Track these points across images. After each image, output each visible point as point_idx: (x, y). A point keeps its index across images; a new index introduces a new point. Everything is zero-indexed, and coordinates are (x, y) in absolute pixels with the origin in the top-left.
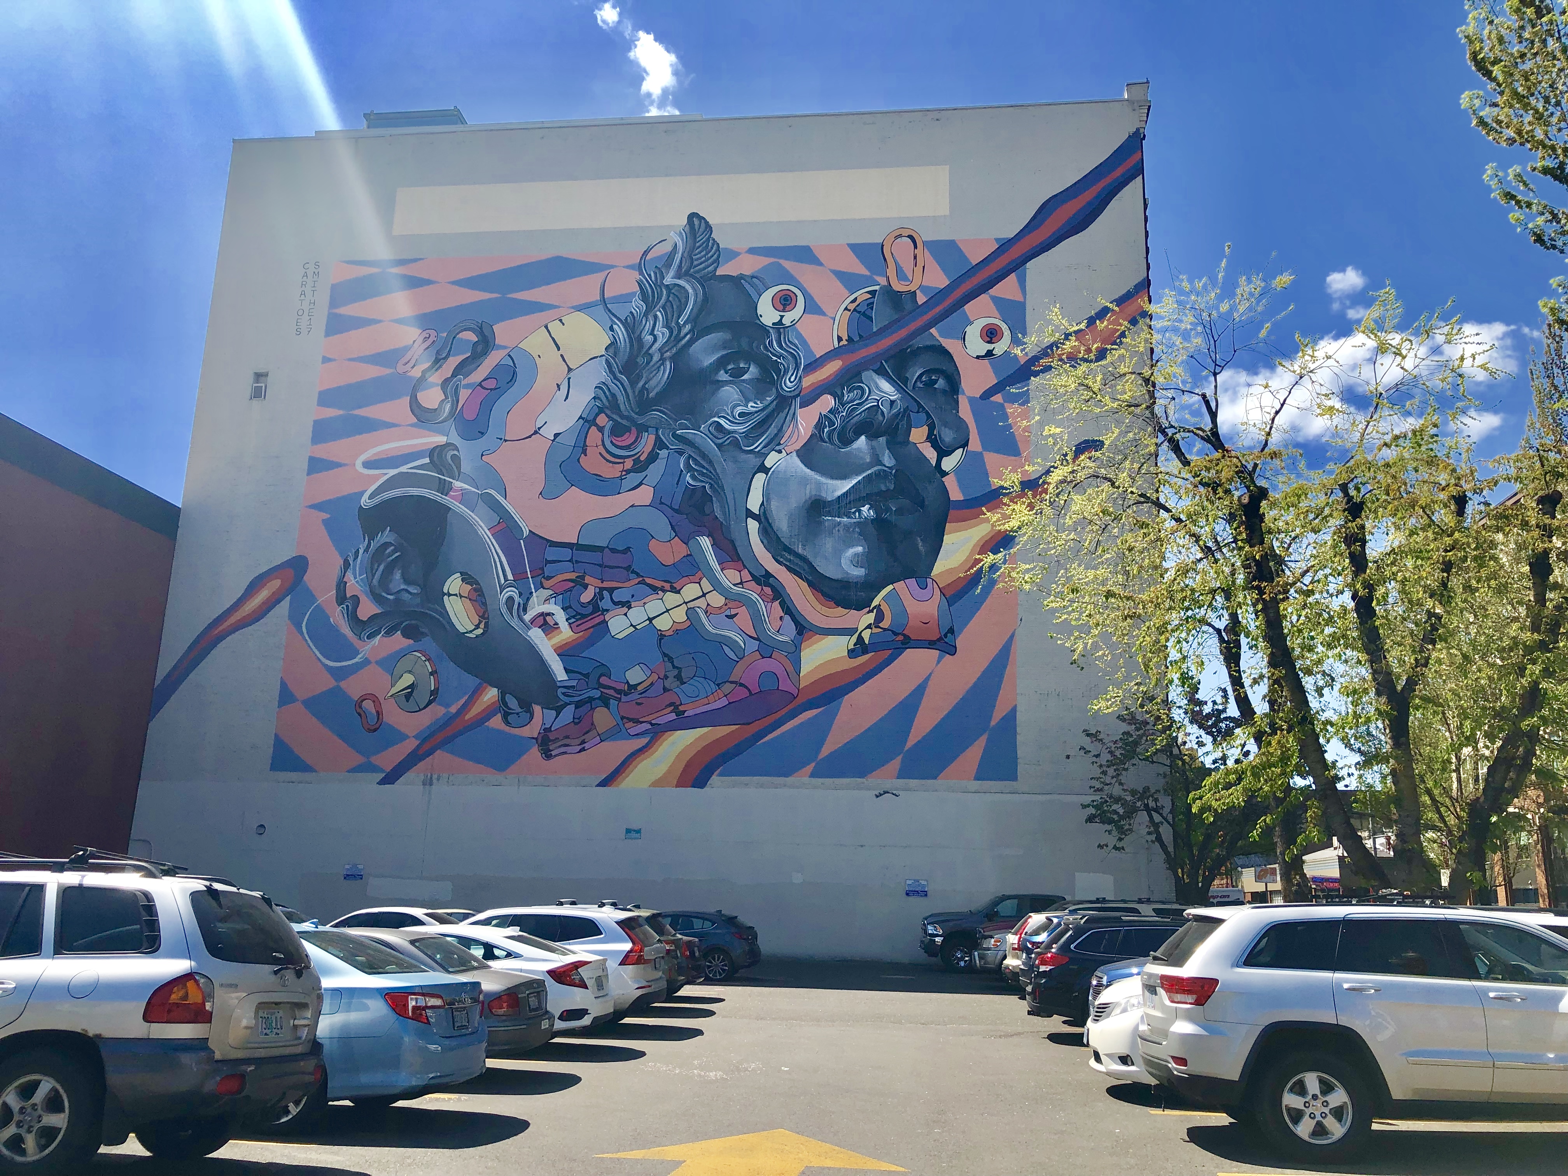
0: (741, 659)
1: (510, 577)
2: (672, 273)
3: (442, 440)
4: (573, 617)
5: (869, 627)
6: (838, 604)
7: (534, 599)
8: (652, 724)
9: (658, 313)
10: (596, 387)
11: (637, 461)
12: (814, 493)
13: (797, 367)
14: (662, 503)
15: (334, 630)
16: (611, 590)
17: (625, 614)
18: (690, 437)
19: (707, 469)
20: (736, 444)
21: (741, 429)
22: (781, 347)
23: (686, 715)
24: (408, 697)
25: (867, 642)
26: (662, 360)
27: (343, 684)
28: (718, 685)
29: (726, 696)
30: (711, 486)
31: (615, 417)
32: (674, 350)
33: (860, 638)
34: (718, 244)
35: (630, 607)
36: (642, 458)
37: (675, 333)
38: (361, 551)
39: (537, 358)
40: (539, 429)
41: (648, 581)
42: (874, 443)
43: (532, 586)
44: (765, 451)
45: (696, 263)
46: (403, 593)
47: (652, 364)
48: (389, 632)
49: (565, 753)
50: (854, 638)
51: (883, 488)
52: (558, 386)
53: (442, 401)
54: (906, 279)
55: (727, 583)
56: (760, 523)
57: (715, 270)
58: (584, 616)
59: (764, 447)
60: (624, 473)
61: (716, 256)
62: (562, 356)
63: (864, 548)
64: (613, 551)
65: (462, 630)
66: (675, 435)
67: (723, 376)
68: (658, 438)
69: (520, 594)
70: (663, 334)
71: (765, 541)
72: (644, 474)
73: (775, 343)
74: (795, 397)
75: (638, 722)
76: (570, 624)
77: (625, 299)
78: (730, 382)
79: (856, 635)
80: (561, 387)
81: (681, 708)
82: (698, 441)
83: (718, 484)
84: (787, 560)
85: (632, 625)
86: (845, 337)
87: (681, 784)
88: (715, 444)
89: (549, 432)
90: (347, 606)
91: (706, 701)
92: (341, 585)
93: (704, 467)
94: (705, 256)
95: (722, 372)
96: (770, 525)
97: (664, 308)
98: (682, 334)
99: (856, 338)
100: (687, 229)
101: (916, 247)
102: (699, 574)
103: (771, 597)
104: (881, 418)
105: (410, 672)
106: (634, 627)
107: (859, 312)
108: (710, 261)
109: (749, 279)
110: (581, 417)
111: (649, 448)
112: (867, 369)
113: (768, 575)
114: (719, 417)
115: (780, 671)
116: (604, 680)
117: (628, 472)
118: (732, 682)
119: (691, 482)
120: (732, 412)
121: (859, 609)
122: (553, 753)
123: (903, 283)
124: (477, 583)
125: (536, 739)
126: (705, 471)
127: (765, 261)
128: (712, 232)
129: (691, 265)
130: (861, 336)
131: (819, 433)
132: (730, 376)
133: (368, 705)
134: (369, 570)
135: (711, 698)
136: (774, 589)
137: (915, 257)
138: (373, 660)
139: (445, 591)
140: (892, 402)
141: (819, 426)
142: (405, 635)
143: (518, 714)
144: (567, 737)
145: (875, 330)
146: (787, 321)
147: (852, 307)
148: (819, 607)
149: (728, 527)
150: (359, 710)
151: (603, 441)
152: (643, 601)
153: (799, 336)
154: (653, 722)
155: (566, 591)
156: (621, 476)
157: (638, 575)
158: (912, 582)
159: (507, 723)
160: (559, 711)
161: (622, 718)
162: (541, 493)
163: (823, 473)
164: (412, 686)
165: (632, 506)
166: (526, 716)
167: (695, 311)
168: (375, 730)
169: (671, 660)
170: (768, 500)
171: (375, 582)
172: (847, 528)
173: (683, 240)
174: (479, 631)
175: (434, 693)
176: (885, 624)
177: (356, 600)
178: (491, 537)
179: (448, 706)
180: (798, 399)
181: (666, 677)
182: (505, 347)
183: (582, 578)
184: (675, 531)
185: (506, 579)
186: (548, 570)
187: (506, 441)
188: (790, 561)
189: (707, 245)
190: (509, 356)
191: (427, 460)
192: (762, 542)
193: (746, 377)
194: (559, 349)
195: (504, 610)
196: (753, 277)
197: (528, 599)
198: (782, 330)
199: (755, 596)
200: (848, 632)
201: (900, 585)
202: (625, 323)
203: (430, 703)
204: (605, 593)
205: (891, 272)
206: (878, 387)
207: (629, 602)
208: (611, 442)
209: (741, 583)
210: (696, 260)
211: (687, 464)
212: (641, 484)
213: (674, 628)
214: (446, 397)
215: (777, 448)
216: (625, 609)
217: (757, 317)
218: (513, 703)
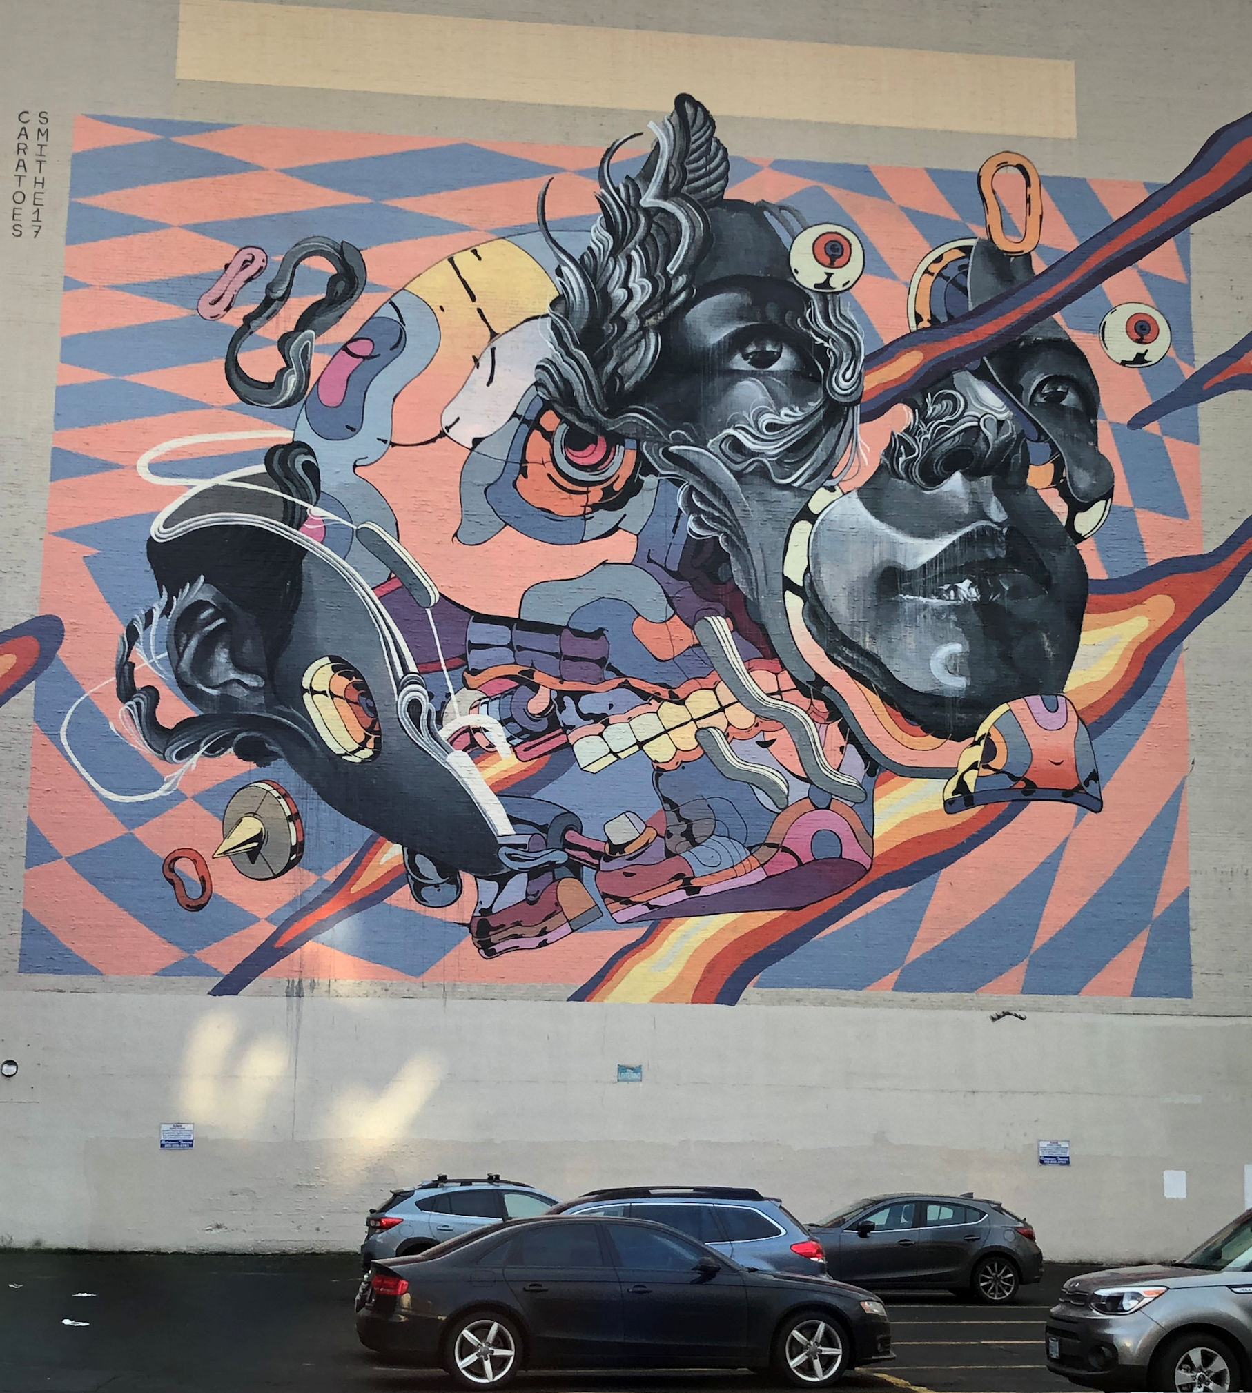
0: (783, 810)
1: (412, 667)
2: (654, 188)
3: (286, 436)
4: (518, 736)
5: (974, 766)
6: (928, 729)
7: (453, 706)
8: (651, 907)
9: (633, 253)
10: (538, 367)
11: (608, 491)
12: (885, 557)
13: (855, 356)
14: (650, 561)
15: (116, 741)
16: (576, 696)
17: (600, 735)
18: (691, 457)
19: (720, 511)
20: (763, 472)
21: (771, 449)
22: (828, 322)
23: (702, 893)
24: (253, 855)
25: (971, 789)
26: (643, 330)
27: (139, 833)
28: (750, 849)
29: (762, 866)
30: (728, 539)
31: (570, 417)
32: (661, 316)
33: (962, 785)
34: (725, 150)
35: (607, 724)
36: (617, 487)
37: (662, 287)
38: (157, 614)
39: (438, 311)
40: (448, 428)
41: (634, 683)
42: (975, 484)
43: (449, 684)
44: (809, 486)
45: (690, 176)
46: (235, 685)
47: (626, 335)
48: (213, 751)
49: (516, 948)
50: (954, 782)
51: (990, 555)
52: (476, 360)
53: (282, 371)
54: (1017, 234)
55: (756, 692)
56: (805, 599)
57: (723, 189)
58: (534, 735)
59: (808, 480)
60: (589, 509)
61: (722, 168)
62: (479, 310)
63: (963, 648)
64: (578, 633)
65: (337, 749)
66: (667, 453)
67: (739, 363)
68: (640, 454)
69: (431, 696)
70: (643, 288)
71: (814, 629)
72: (620, 512)
73: (819, 316)
74: (853, 404)
75: (627, 902)
76: (513, 747)
77: (578, 226)
78: (753, 374)
79: (955, 780)
80: (481, 363)
81: (695, 883)
82: (704, 465)
83: (738, 537)
84: (847, 658)
85: (611, 752)
86: (926, 316)
87: (699, 997)
88: (731, 471)
89: (464, 435)
90: (138, 704)
91: (732, 873)
92: (125, 671)
93: (714, 507)
94: (704, 166)
95: (738, 357)
96: (822, 606)
97: (642, 243)
98: (673, 291)
99: (943, 319)
100: (675, 118)
101: (1028, 184)
102: (714, 677)
103: (826, 716)
104: (983, 446)
105: (254, 815)
106: (615, 754)
107: (947, 278)
108: (713, 176)
109: (775, 211)
110: (515, 415)
111: (626, 473)
112: (961, 369)
113: (820, 681)
114: (736, 428)
115: (842, 829)
116: (571, 836)
117: (595, 507)
118: (771, 845)
119: (696, 530)
120: (756, 422)
121: (959, 739)
122: (498, 948)
123: (1012, 238)
124: (359, 675)
125: (469, 925)
126: (717, 514)
127: (800, 184)
128: (714, 128)
129: (683, 180)
130: (950, 316)
131: (892, 463)
132: (751, 363)
133: (185, 867)
134: (173, 646)
135: (740, 868)
136: (830, 704)
137: (1028, 201)
138: (189, 794)
139: (306, 685)
140: (1000, 423)
141: (890, 453)
142: (243, 754)
143: (437, 886)
144: (518, 924)
145: (971, 308)
146: (837, 283)
147: (936, 269)
148: (898, 733)
149: (757, 605)
150: (171, 876)
151: (552, 456)
152: (630, 714)
153: (858, 309)
154: (652, 903)
155: (504, 694)
156: (584, 514)
157: (619, 674)
158: (1035, 700)
159: (420, 899)
160: (502, 881)
161: (604, 896)
162: (455, 535)
163: (899, 527)
164: (258, 838)
165: (604, 563)
166: (450, 890)
167: (692, 254)
168: (199, 908)
169: (674, 806)
170: (817, 564)
171: (185, 664)
172: (937, 614)
173: (668, 136)
174: (366, 753)
175: (298, 849)
176: (998, 763)
177: (153, 694)
178: (378, 602)
179: (319, 870)
180: (858, 409)
181: (669, 835)
182: (382, 289)
183: (530, 673)
184: (673, 607)
185: (406, 671)
186: (475, 659)
187: (393, 445)
188: (852, 661)
189: (709, 149)
190: (392, 303)
191: (262, 468)
192: (809, 630)
193: (775, 367)
194: (473, 299)
195: (406, 721)
196: (781, 208)
197: (444, 705)
198: (829, 297)
199: (801, 714)
200: (944, 773)
201: (1018, 705)
202: (581, 265)
203: (290, 865)
204: (568, 700)
205: (994, 219)
206: (978, 399)
207: (605, 715)
208: (566, 458)
209: (779, 692)
210: (692, 171)
211: (688, 500)
212: (616, 528)
213: (678, 759)
214: (289, 366)
215: (829, 483)
216: (600, 727)
217: (790, 273)
218: (427, 867)
